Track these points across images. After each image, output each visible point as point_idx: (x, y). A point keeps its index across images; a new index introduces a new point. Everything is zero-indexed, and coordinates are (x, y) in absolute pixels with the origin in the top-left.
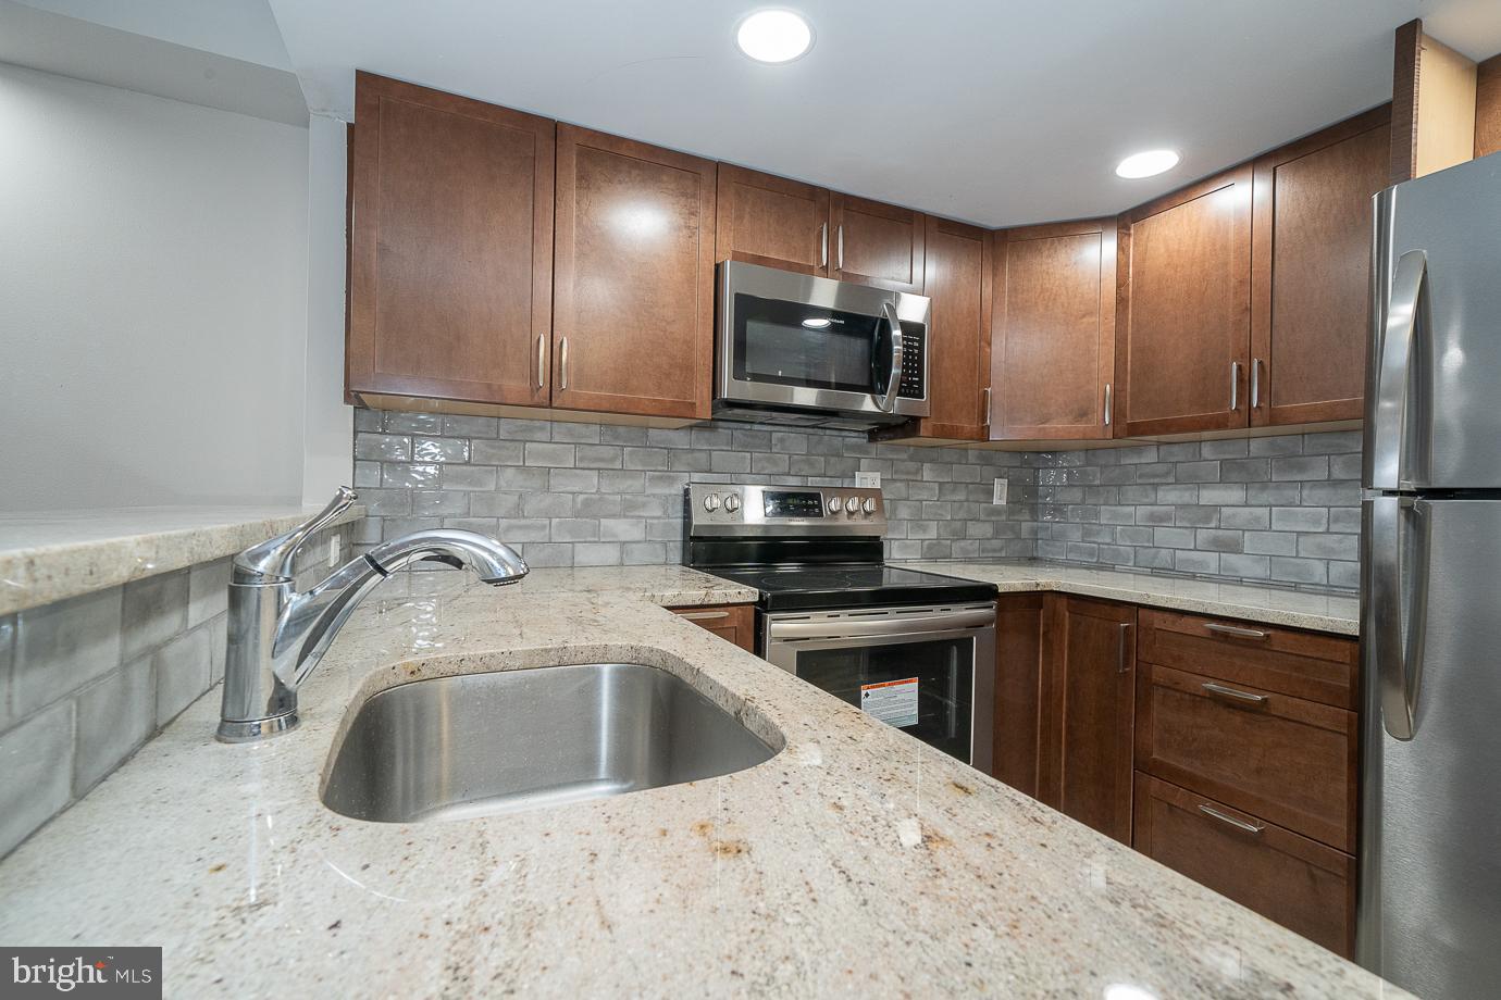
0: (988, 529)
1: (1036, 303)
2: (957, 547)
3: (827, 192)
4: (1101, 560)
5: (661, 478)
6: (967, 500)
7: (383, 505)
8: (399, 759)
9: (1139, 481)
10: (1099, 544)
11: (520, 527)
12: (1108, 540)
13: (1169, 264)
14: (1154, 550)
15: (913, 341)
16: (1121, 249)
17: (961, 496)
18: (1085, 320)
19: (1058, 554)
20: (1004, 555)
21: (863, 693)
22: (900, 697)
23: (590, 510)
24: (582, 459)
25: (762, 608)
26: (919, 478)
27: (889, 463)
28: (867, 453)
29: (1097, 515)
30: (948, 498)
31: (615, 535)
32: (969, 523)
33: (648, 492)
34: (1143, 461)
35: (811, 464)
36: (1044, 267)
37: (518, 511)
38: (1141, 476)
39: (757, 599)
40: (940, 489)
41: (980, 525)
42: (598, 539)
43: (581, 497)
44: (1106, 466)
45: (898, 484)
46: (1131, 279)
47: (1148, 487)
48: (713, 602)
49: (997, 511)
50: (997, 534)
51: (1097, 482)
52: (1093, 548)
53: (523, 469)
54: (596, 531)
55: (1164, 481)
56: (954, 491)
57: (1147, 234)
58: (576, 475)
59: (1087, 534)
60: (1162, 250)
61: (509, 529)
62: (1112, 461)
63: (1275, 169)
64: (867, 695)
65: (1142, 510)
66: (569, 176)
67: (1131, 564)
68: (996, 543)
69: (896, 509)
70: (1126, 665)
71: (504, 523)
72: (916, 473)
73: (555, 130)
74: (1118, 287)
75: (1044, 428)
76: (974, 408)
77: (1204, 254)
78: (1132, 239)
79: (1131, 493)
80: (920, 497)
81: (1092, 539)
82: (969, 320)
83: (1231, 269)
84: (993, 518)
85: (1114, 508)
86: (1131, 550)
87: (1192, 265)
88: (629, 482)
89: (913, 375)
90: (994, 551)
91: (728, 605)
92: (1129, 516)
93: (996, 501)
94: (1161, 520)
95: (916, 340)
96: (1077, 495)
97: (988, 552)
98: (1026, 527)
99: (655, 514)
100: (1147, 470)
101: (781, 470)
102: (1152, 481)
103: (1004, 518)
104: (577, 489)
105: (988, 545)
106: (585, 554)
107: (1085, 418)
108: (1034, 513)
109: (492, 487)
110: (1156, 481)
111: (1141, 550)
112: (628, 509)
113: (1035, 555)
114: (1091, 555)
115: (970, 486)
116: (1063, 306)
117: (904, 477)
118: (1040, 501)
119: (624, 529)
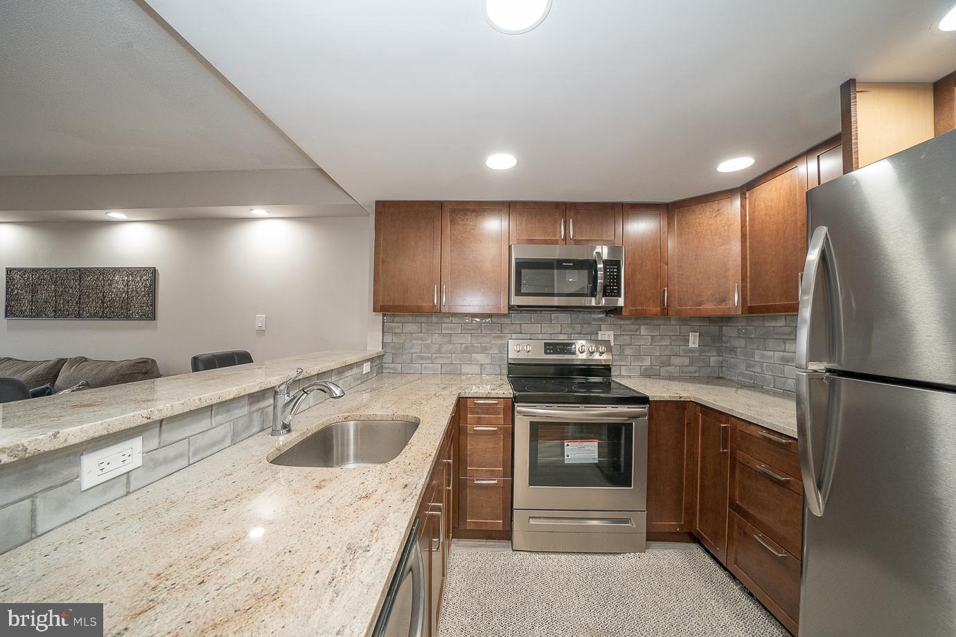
0: (686, 361)
1: (693, 240)
2: (664, 371)
3: (565, 203)
4: (756, 382)
5: (497, 337)
6: (671, 345)
7: (392, 349)
8: (335, 447)
9: (776, 337)
10: (755, 372)
11: (441, 357)
12: (760, 371)
13: (766, 214)
14: (784, 379)
15: (613, 268)
16: (743, 206)
17: (667, 342)
18: (722, 247)
19: (733, 376)
20: (697, 375)
21: (566, 444)
22: (587, 448)
23: (468, 350)
24: (464, 329)
25: (515, 399)
26: (638, 333)
27: (619, 326)
28: (605, 321)
29: (753, 356)
30: (658, 344)
31: (478, 361)
32: (672, 357)
33: (492, 342)
34: (778, 325)
35: (573, 329)
36: (698, 220)
37: (439, 351)
38: (776, 334)
39: (512, 396)
40: (652, 340)
41: (678, 358)
42: (471, 362)
43: (464, 345)
44: (757, 327)
45: (625, 337)
46: (747, 223)
47: (781, 341)
48: (491, 396)
49: (692, 351)
50: (692, 363)
51: (753, 336)
52: (751, 375)
53: (441, 334)
54: (470, 359)
55: (789, 337)
56: (661, 340)
57: (754, 197)
58: (462, 336)
59: (749, 366)
60: (763, 206)
61: (436, 358)
62: (761, 323)
63: (818, 157)
64: (568, 445)
65: (778, 354)
66: (447, 221)
67: (772, 386)
68: (691, 369)
69: (623, 350)
70: (725, 447)
71: (434, 355)
72: (636, 331)
73: (440, 205)
74: (742, 227)
75: (700, 309)
76: (657, 298)
77: (784, 208)
78: (747, 201)
79: (771, 343)
80: (639, 344)
81: (751, 369)
82: (653, 253)
83: (798, 216)
84: (690, 355)
85: (763, 352)
86: (772, 378)
87: (778, 214)
88: (484, 339)
89: (614, 286)
90: (690, 373)
91: (498, 398)
92: (770, 357)
93: (691, 345)
94: (788, 361)
95: (615, 268)
96: (742, 342)
97: (686, 373)
98: (714, 360)
99: (495, 352)
100: (780, 330)
101: (556, 332)
102: (782, 337)
103: (697, 354)
104: (462, 342)
105: (686, 369)
106: (466, 369)
107: (724, 304)
108: (719, 351)
109: (430, 342)
110: (785, 337)
111: (777, 378)
112: (484, 350)
113: (721, 375)
114: (751, 379)
115: (672, 337)
116: (709, 240)
117: (629, 333)
118: (724, 345)
119: (481, 358)
